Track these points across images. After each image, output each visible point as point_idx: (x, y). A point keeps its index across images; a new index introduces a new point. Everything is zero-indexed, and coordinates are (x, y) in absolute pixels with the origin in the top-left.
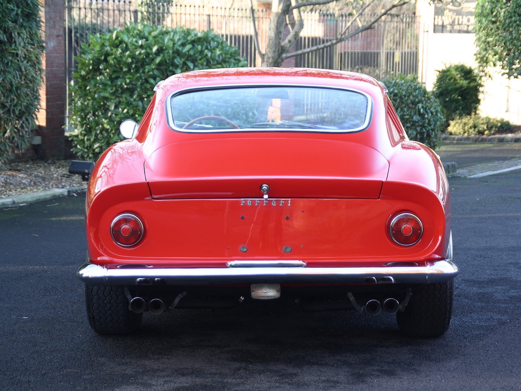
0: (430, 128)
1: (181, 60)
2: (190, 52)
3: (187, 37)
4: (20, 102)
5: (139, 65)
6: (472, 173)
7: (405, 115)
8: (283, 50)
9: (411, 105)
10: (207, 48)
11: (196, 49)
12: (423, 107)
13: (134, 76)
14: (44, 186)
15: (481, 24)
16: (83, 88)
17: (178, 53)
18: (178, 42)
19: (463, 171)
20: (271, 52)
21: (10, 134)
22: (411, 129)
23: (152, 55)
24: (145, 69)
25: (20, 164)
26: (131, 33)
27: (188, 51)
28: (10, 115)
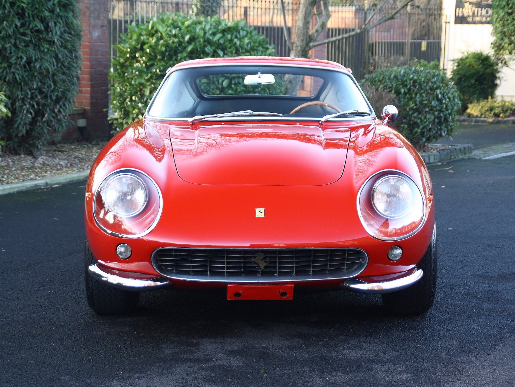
0: (447, 112)
1: (211, 48)
2: (220, 41)
3: (218, 27)
4: (56, 88)
5: (172, 53)
6: (487, 155)
7: (424, 101)
8: (310, 39)
9: (430, 91)
10: (236, 37)
11: (225, 38)
12: (440, 93)
13: (167, 63)
14: (79, 167)
15: (498, 15)
16: (122, 75)
17: (208, 42)
18: (208, 31)
19: (479, 152)
20: (300, 41)
21: (47, 118)
22: (429, 114)
23: (184, 44)
24: (177, 57)
25: (66, 145)
26: (166, 23)
27: (218, 40)
28: (48, 99)
